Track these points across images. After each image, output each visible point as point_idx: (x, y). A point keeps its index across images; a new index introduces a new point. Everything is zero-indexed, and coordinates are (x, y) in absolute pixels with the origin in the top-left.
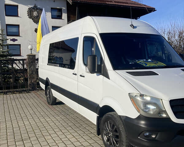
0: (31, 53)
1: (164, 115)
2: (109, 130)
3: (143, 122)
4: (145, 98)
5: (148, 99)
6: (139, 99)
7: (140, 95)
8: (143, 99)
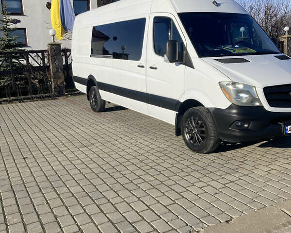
0: (54, 41)
1: (257, 104)
2: (193, 127)
3: (234, 111)
4: (237, 86)
5: (241, 87)
6: (231, 87)
7: (232, 84)
8: (236, 87)
